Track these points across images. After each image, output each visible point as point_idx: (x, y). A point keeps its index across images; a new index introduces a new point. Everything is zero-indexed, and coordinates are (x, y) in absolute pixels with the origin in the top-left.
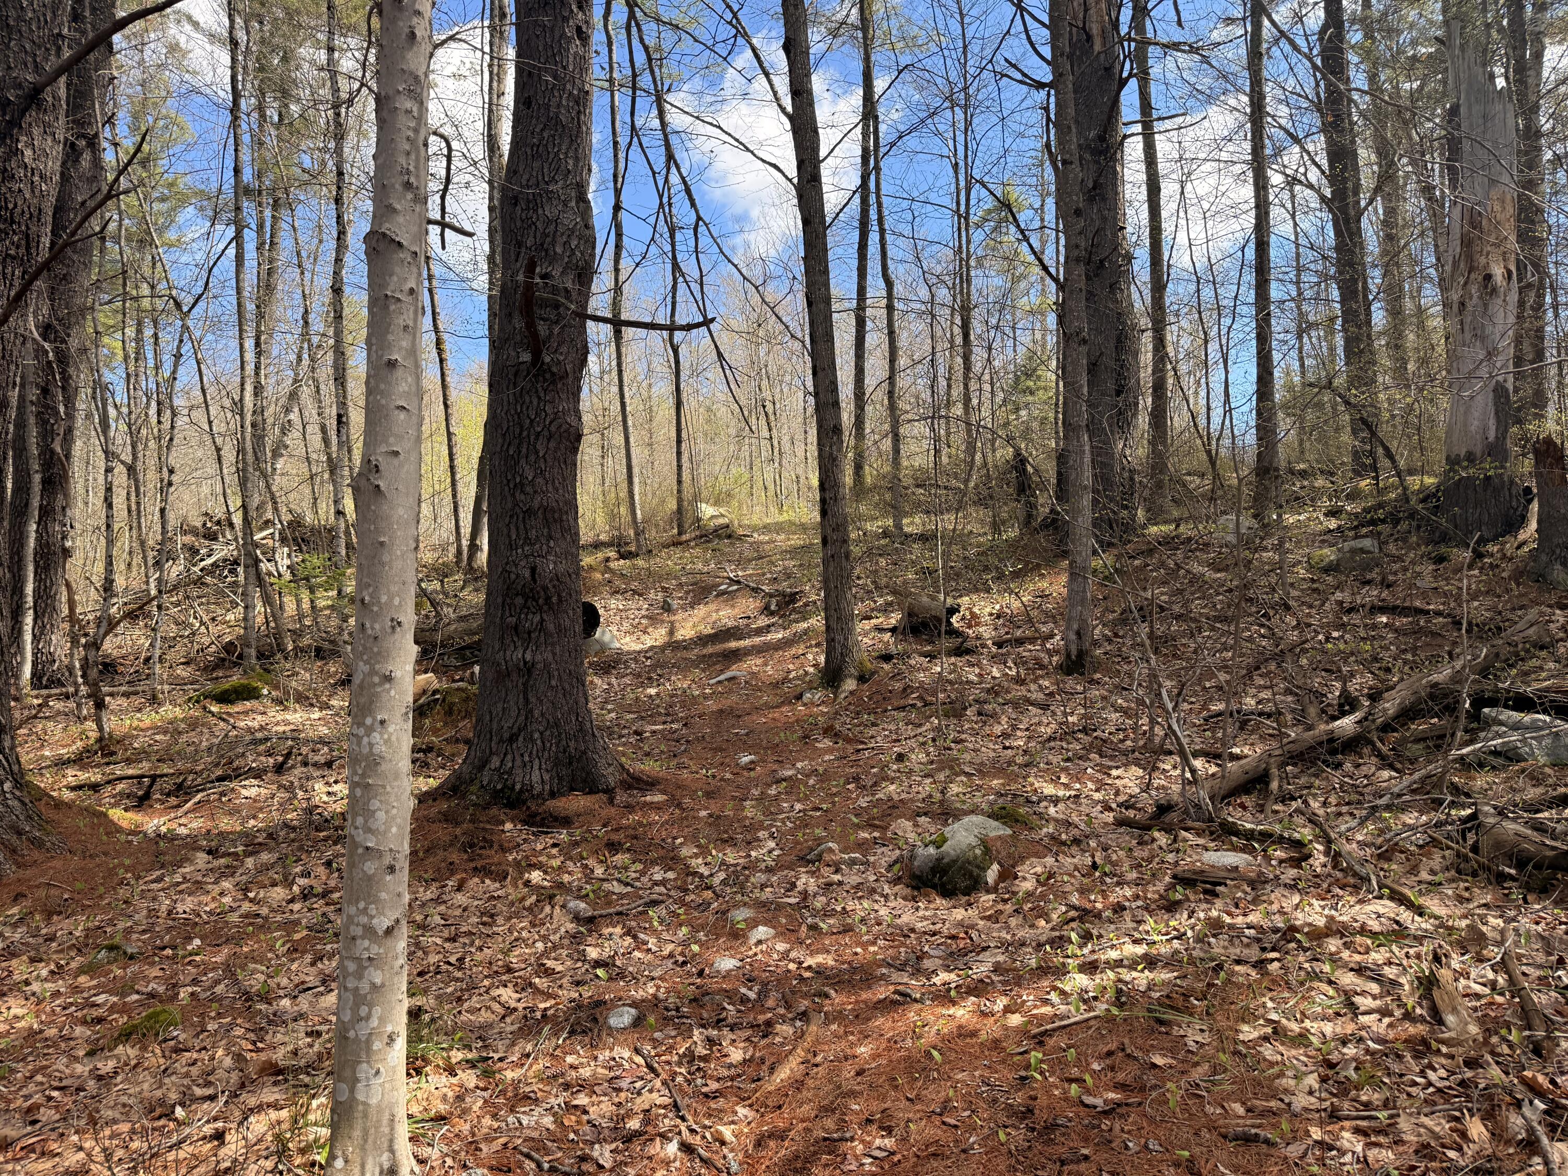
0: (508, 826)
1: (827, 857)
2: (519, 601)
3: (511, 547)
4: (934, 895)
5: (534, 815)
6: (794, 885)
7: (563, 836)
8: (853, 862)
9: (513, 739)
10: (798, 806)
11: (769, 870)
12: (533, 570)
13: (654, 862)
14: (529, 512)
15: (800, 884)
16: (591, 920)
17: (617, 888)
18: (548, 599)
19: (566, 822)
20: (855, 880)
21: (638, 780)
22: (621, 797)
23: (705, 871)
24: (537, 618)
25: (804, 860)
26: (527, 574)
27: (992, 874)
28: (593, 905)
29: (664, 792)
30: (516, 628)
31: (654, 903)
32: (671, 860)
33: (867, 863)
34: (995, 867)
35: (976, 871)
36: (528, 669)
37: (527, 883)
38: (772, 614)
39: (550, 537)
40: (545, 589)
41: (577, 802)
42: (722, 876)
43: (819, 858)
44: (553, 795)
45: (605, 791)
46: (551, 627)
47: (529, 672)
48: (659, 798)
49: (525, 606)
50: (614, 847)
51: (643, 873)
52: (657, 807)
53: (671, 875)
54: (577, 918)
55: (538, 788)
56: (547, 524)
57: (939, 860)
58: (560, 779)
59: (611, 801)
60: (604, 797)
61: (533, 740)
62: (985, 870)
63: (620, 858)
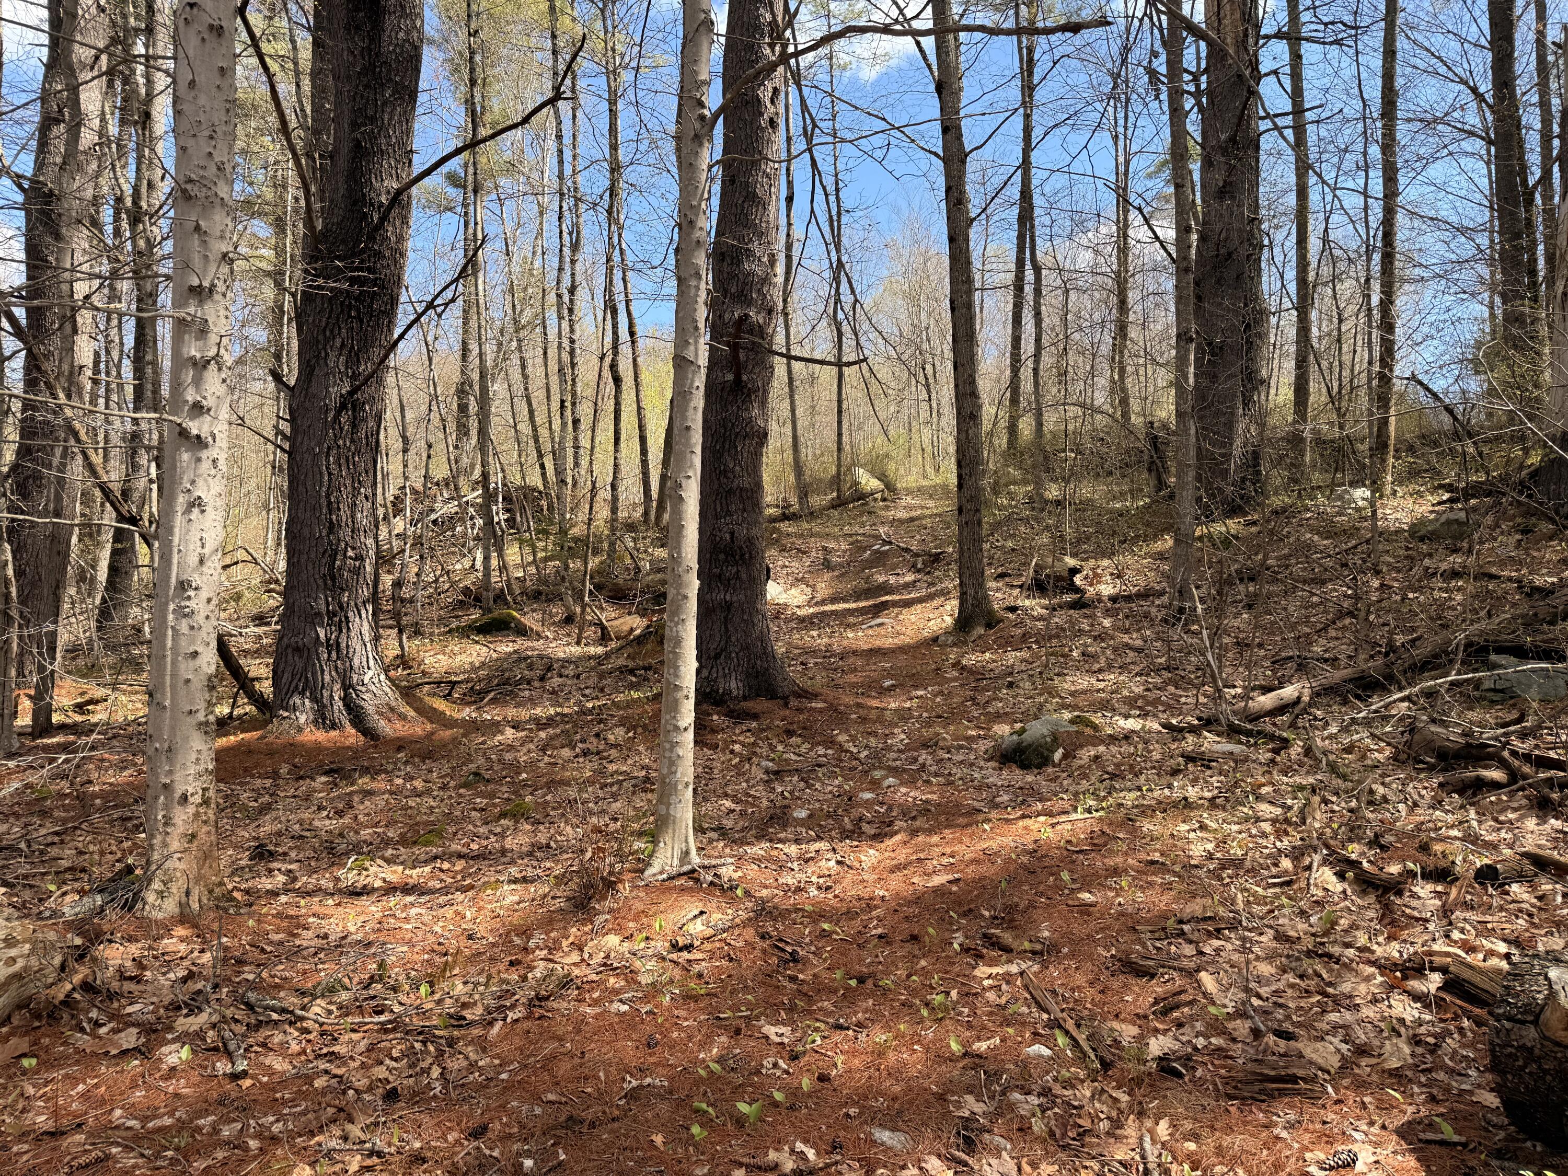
0: (715, 717)
1: (941, 743)
2: (722, 556)
3: (717, 517)
4: (1014, 767)
5: (733, 711)
6: (916, 760)
7: (754, 724)
8: (961, 747)
9: (717, 656)
10: (925, 715)
11: (899, 751)
12: (732, 534)
13: (818, 744)
14: (730, 492)
15: (921, 760)
16: (776, 773)
17: (793, 757)
18: (742, 555)
19: (755, 717)
20: (960, 758)
21: (806, 692)
22: (793, 703)
23: (855, 750)
24: (734, 570)
25: (925, 746)
26: (728, 537)
27: (1058, 755)
28: (778, 764)
29: (825, 701)
30: (719, 576)
31: (820, 766)
32: (830, 743)
33: (971, 749)
34: (1061, 750)
35: (1046, 753)
36: (728, 606)
37: (732, 752)
38: (919, 571)
39: (744, 510)
40: (741, 548)
41: (761, 705)
42: (866, 753)
43: (936, 744)
44: (745, 698)
45: (783, 698)
46: (744, 576)
47: (729, 609)
48: (820, 705)
49: (726, 560)
50: (790, 733)
51: (811, 750)
52: (820, 711)
53: (830, 752)
54: (767, 772)
55: (735, 693)
56: (742, 501)
57: (1019, 744)
58: (750, 688)
59: (786, 705)
60: (781, 702)
61: (731, 658)
62: (1053, 752)
63: (794, 740)
